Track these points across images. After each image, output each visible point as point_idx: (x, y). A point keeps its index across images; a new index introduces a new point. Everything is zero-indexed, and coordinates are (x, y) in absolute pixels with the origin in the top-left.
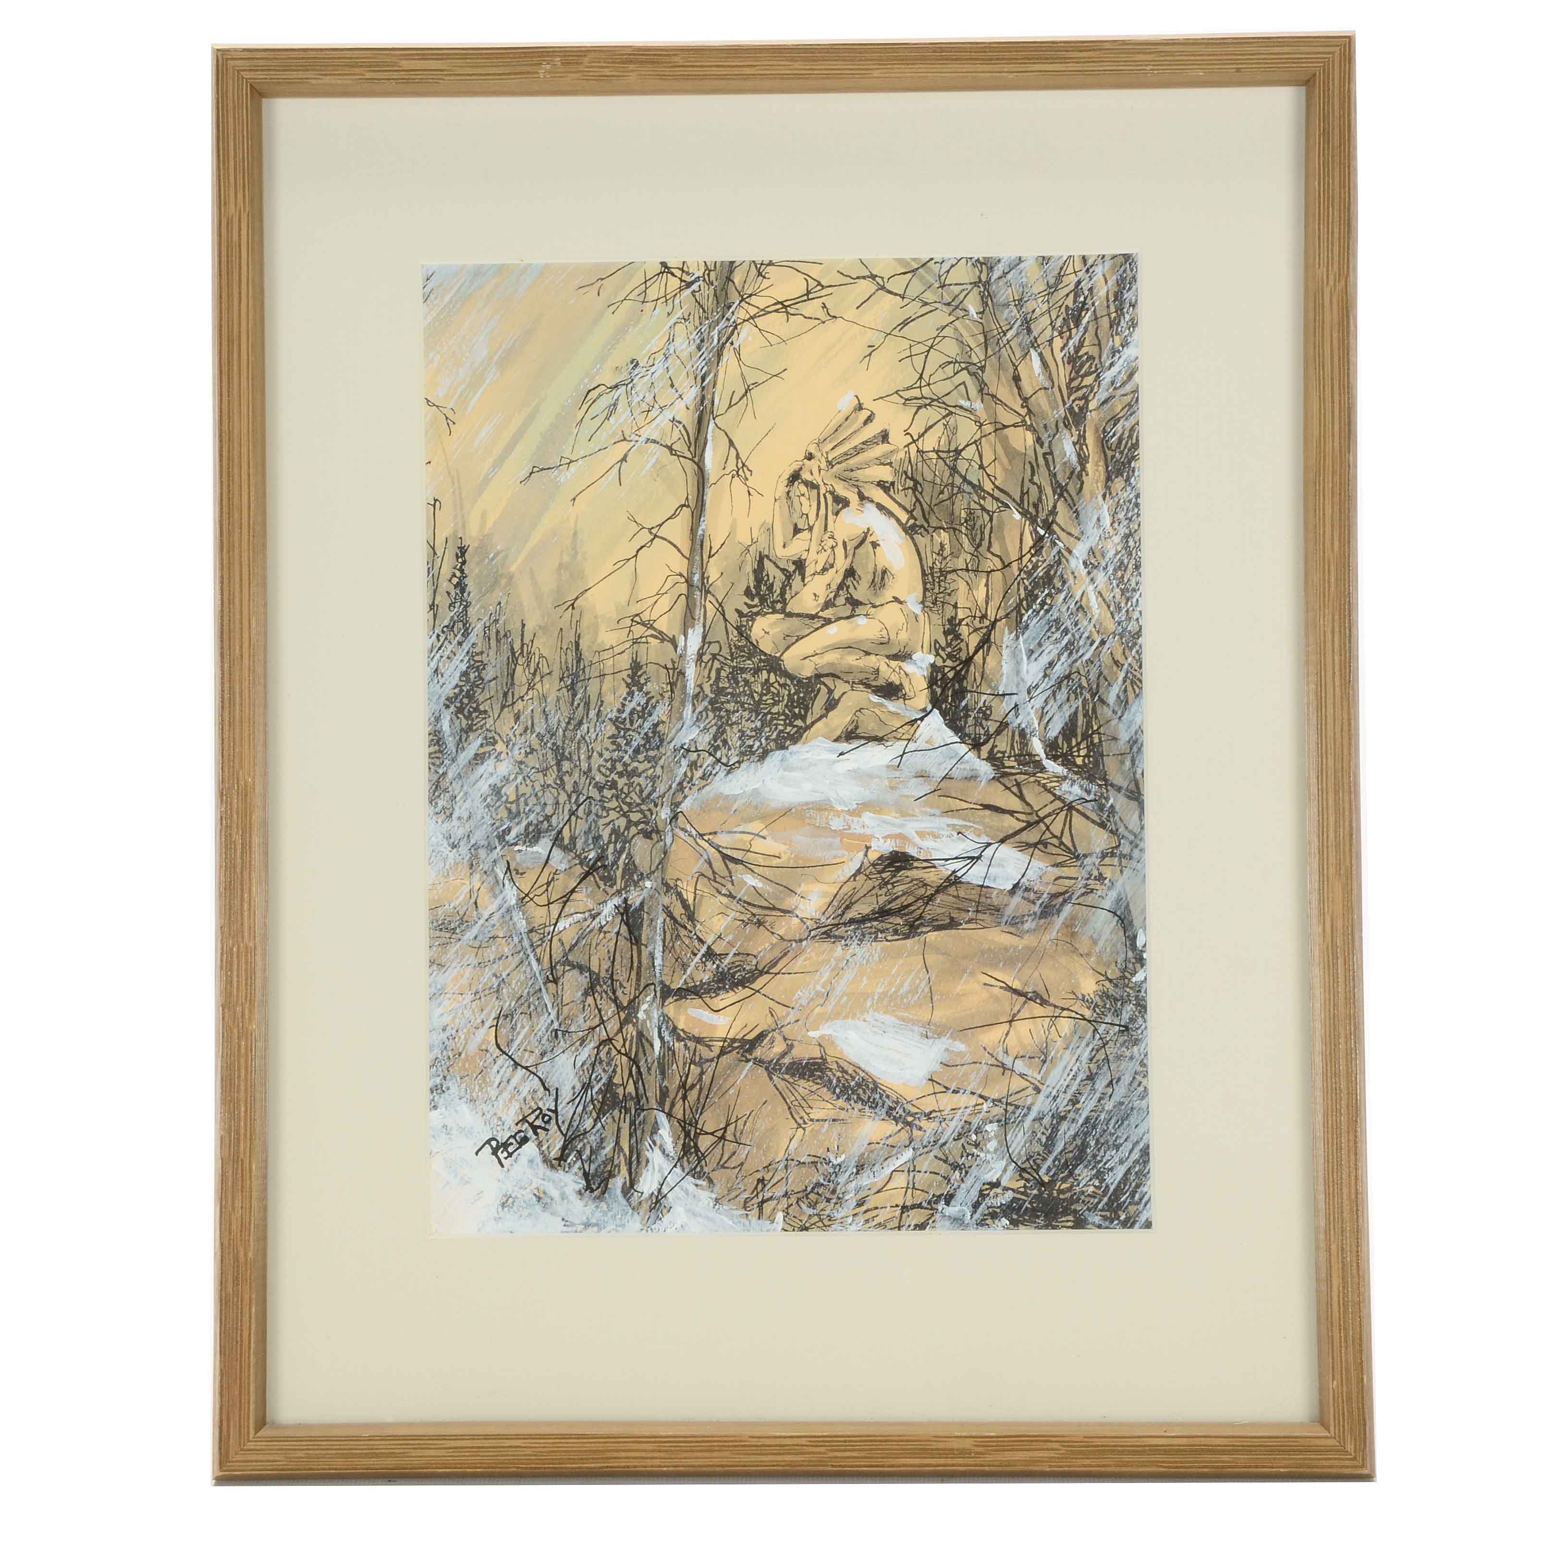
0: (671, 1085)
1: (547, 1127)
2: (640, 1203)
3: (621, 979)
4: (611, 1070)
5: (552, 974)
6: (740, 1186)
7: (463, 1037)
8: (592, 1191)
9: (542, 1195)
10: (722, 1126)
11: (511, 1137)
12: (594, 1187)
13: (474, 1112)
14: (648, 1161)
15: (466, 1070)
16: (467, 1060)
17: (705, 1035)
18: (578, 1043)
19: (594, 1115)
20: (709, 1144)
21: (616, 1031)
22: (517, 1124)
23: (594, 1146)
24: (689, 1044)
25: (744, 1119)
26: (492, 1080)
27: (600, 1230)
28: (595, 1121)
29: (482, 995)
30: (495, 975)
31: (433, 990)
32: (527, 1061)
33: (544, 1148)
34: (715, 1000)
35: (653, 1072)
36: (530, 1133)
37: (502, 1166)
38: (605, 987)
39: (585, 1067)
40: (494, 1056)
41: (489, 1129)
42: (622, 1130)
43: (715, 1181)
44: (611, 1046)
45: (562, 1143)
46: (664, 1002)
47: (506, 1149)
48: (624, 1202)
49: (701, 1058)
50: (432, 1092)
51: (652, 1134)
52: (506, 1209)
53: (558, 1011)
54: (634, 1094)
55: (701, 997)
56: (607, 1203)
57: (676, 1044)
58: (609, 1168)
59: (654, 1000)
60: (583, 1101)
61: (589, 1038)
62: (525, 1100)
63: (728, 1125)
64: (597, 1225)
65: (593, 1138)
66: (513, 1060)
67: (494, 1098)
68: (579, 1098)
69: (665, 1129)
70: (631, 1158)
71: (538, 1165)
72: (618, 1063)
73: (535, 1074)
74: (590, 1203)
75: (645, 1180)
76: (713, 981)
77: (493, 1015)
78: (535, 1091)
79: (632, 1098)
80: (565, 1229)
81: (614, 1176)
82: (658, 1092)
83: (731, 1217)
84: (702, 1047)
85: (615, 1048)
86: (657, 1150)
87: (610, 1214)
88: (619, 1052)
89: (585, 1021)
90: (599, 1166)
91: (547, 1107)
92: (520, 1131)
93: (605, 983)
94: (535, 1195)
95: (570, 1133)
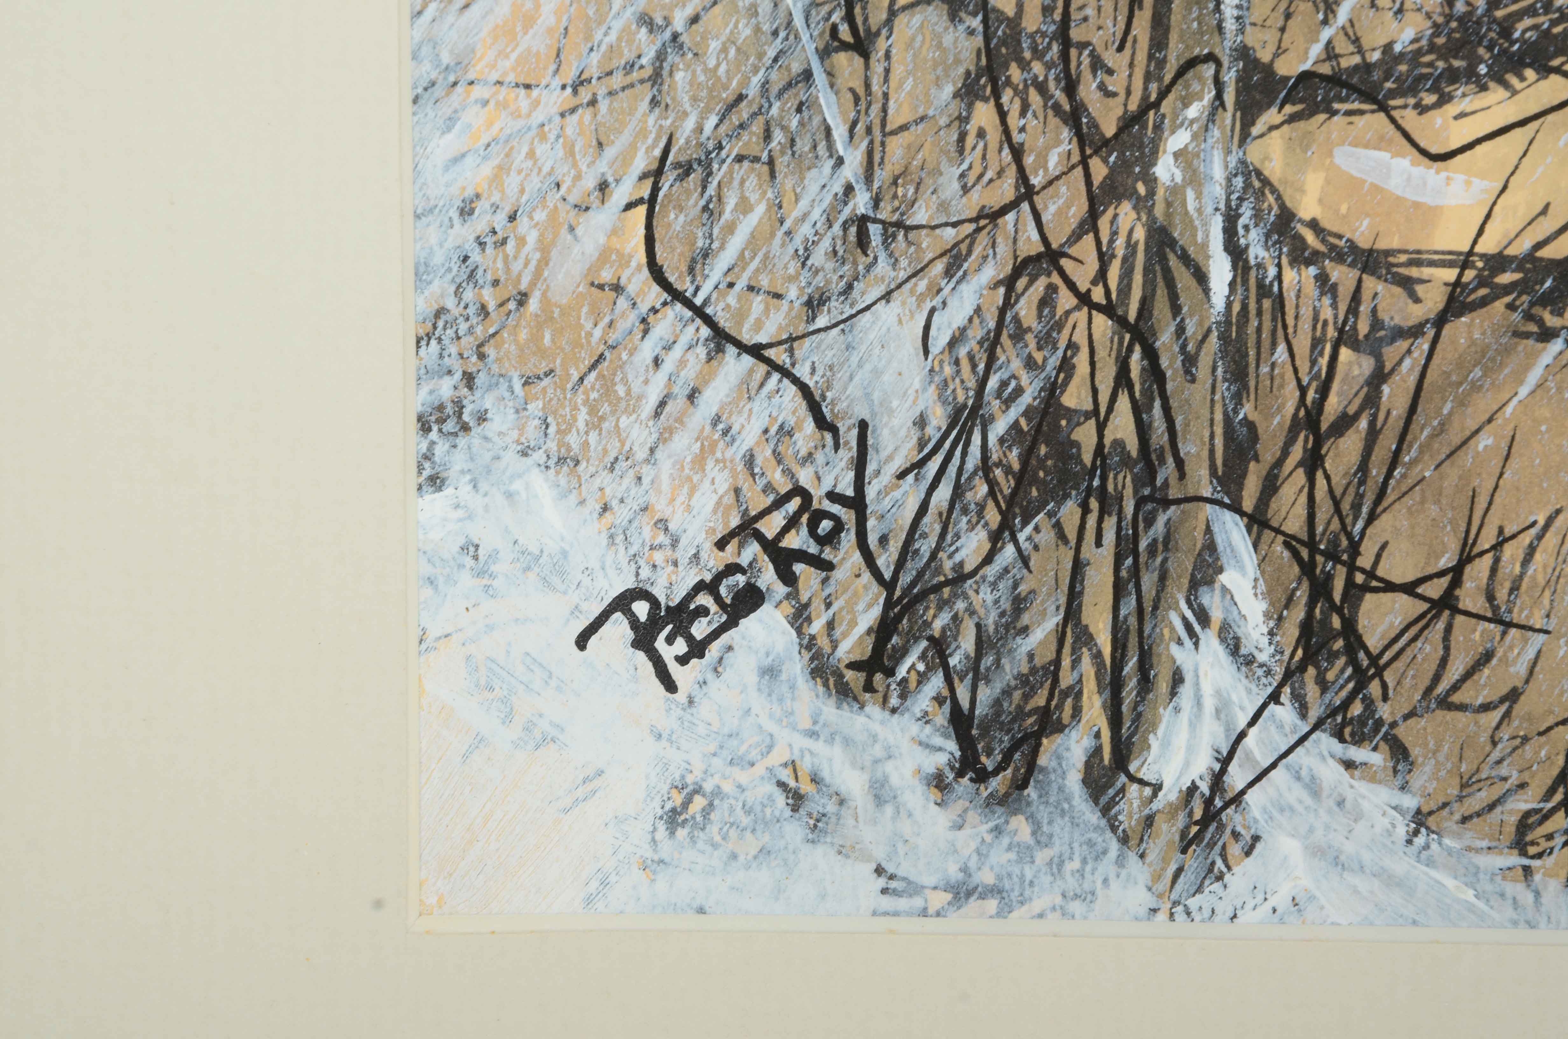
0: (1269, 417)
1: (828, 554)
2: (1149, 821)
3: (1097, 39)
4: (1054, 361)
5: (850, 18)
6: (1504, 771)
7: (532, 238)
8: (982, 776)
9: (806, 787)
10: (1446, 561)
11: (700, 587)
12: (989, 763)
13: (573, 498)
14: (1177, 679)
15: (542, 352)
16: (545, 318)
17: (1395, 243)
18: (939, 267)
19: (993, 517)
20: (1398, 622)
21: (1073, 223)
22: (721, 545)
23: (990, 622)
24: (1338, 273)
25: (1526, 539)
26: (636, 388)
27: (1004, 911)
28: (996, 538)
29: (602, 92)
30: (646, 20)
31: (427, 71)
32: (758, 326)
33: (817, 626)
34: (1439, 118)
35: (1203, 370)
36: (768, 578)
37: (670, 686)
38: (1037, 68)
39: (962, 352)
40: (644, 308)
41: (623, 557)
42: (1090, 573)
43: (1415, 752)
44: (1056, 279)
45: (876, 611)
46: (1247, 123)
47: (682, 630)
48: (1091, 816)
49: (1376, 323)
50: (425, 429)
51: (1194, 585)
52: (681, 833)
53: (870, 153)
54: (1133, 446)
55: (1383, 108)
56: (1031, 818)
57: (1290, 276)
58: (1040, 700)
59: (1212, 117)
60: (952, 469)
61: (977, 251)
62: (750, 461)
63: (1466, 558)
64: (995, 891)
65: (986, 595)
66: (708, 321)
67: (641, 454)
68: (938, 459)
69: (1242, 569)
70: (1118, 664)
71: (793, 687)
72: (1080, 337)
73: (786, 373)
74: (973, 816)
75: (1166, 744)
76: (1432, 48)
77: (642, 162)
78: (786, 432)
79: (1126, 461)
80: (887, 903)
81: (1060, 728)
82: (1219, 442)
83: (1472, 877)
84: (1380, 287)
85: (1071, 286)
86: (1210, 640)
87: (1042, 856)
88: (1084, 299)
89: (966, 189)
90: (1007, 692)
91: (827, 485)
92: (732, 569)
93: (1038, 54)
94: (782, 785)
95: (905, 579)
